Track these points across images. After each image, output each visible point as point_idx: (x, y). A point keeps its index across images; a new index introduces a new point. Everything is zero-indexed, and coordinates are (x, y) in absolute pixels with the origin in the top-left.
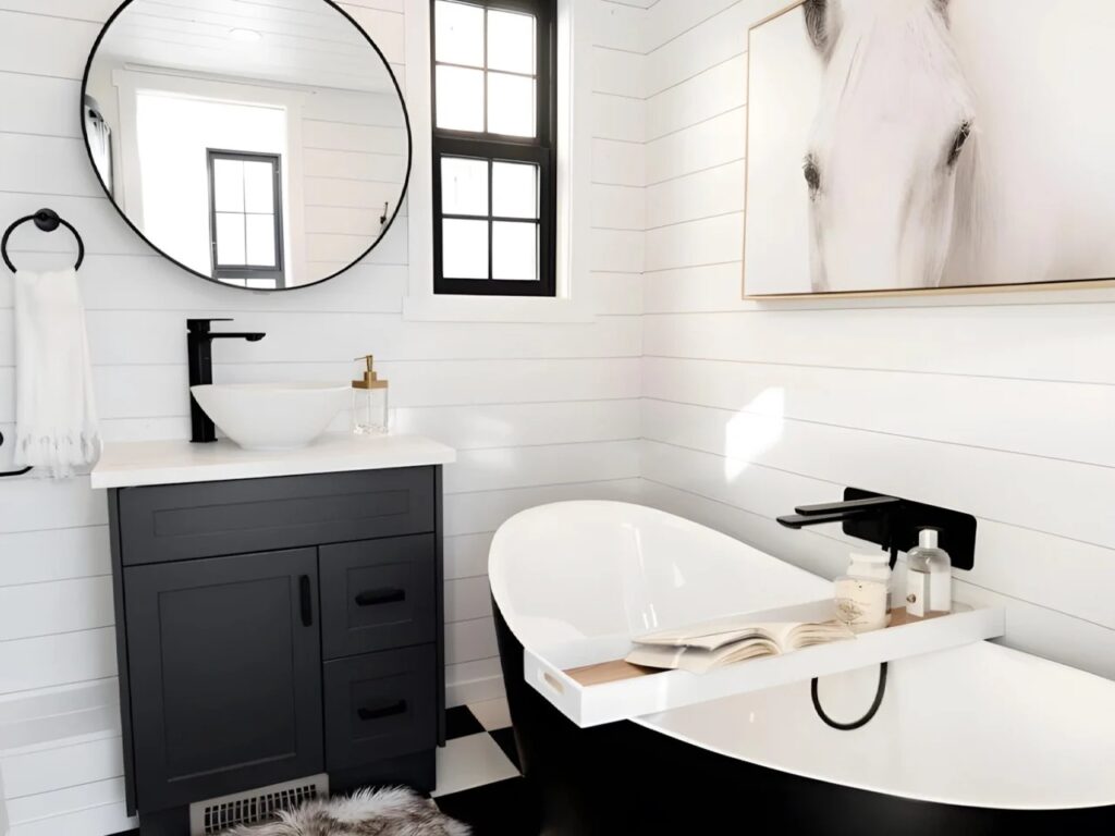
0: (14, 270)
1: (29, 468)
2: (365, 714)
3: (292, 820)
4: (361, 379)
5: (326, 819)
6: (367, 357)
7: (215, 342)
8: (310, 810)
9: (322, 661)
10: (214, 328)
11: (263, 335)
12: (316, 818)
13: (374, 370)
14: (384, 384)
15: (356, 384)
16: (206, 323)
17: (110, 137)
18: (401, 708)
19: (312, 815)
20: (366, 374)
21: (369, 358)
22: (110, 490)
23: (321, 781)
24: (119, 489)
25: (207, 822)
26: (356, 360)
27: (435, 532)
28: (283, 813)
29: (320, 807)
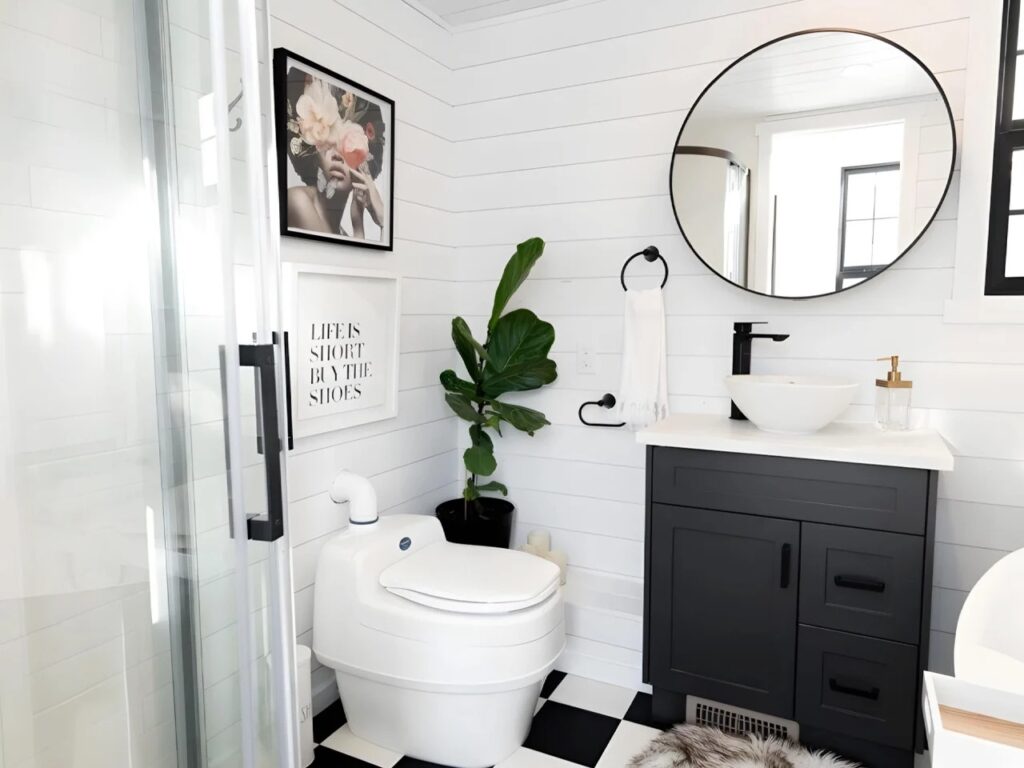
0: (626, 289)
1: (624, 424)
2: (834, 686)
3: (757, 745)
4: (885, 378)
5: (783, 760)
6: (893, 358)
7: (755, 341)
8: (773, 745)
9: (797, 623)
10: (755, 330)
11: (788, 336)
12: (774, 753)
13: (898, 371)
14: (908, 385)
15: (880, 383)
16: (748, 326)
17: (749, 176)
18: (874, 695)
19: (772, 749)
20: (890, 374)
21: (894, 360)
22: (648, 446)
23: (793, 728)
24: (653, 447)
25: (698, 715)
26: (879, 360)
27: (925, 536)
28: (752, 736)
29: (783, 747)
